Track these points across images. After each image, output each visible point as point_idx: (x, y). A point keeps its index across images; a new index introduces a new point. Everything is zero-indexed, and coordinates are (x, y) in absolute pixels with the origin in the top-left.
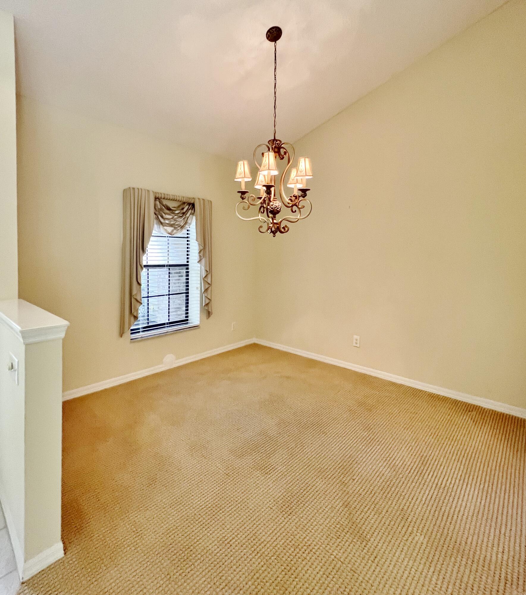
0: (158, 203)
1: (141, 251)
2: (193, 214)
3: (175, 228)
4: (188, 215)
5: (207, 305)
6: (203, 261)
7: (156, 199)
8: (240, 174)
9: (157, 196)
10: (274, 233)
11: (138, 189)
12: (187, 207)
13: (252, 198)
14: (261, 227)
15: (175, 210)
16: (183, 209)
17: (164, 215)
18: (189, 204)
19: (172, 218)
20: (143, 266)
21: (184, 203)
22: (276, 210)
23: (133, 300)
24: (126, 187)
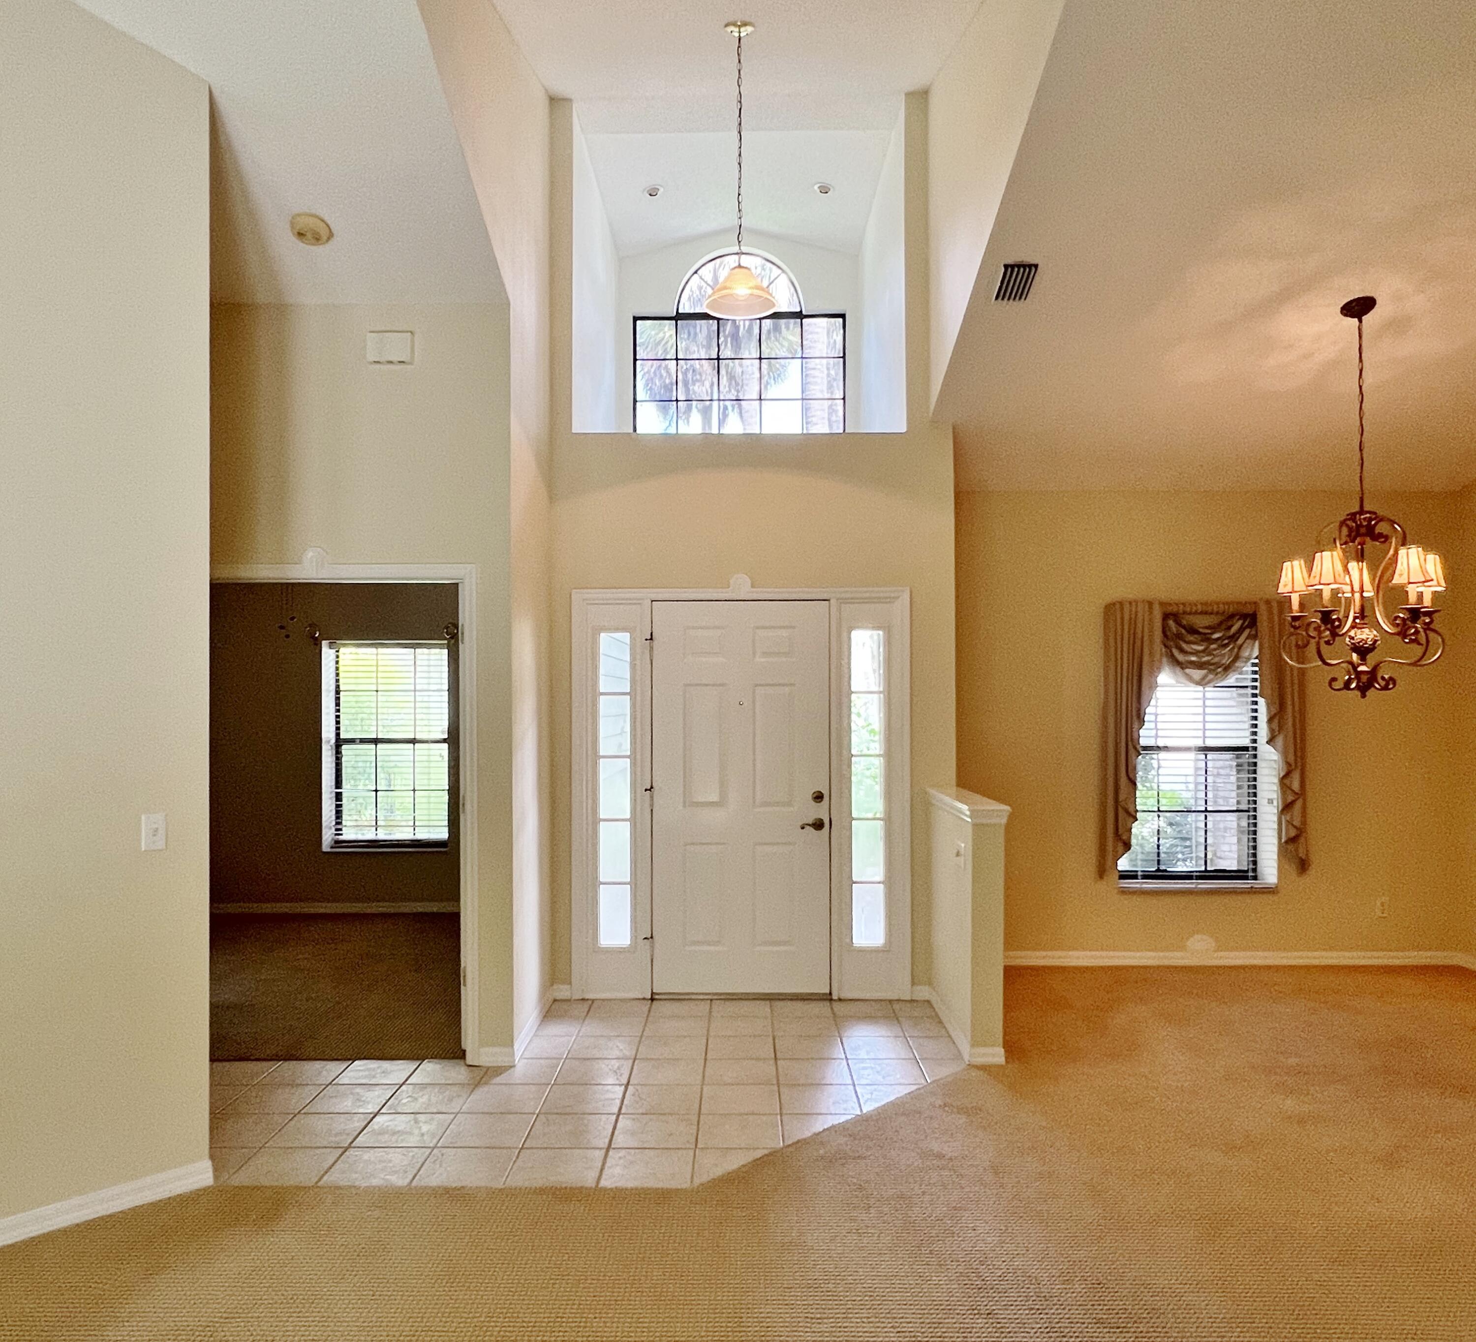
0: (1171, 623)
1: (1135, 718)
2: (1254, 637)
3: (1210, 671)
4: (1240, 642)
5: (1292, 840)
6: (1280, 741)
7: (1166, 617)
8: (1285, 586)
9: (1170, 609)
10: (1363, 689)
11: (1130, 603)
12: (1240, 622)
13: (1316, 625)
14: (1334, 679)
15: (1212, 634)
16: (1229, 628)
17: (1184, 646)
18: (1244, 616)
19: (1203, 651)
20: (1140, 749)
21: (1232, 616)
22: (1362, 646)
23: (1120, 810)
24: (1108, 600)
